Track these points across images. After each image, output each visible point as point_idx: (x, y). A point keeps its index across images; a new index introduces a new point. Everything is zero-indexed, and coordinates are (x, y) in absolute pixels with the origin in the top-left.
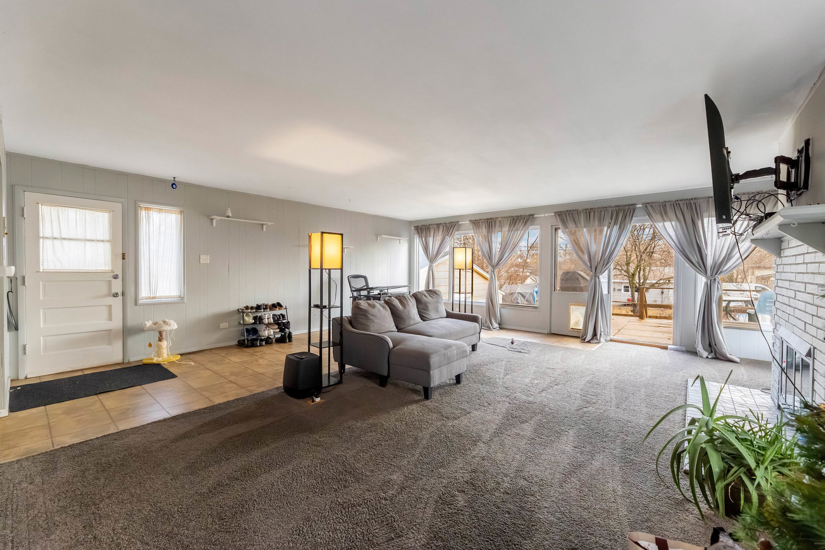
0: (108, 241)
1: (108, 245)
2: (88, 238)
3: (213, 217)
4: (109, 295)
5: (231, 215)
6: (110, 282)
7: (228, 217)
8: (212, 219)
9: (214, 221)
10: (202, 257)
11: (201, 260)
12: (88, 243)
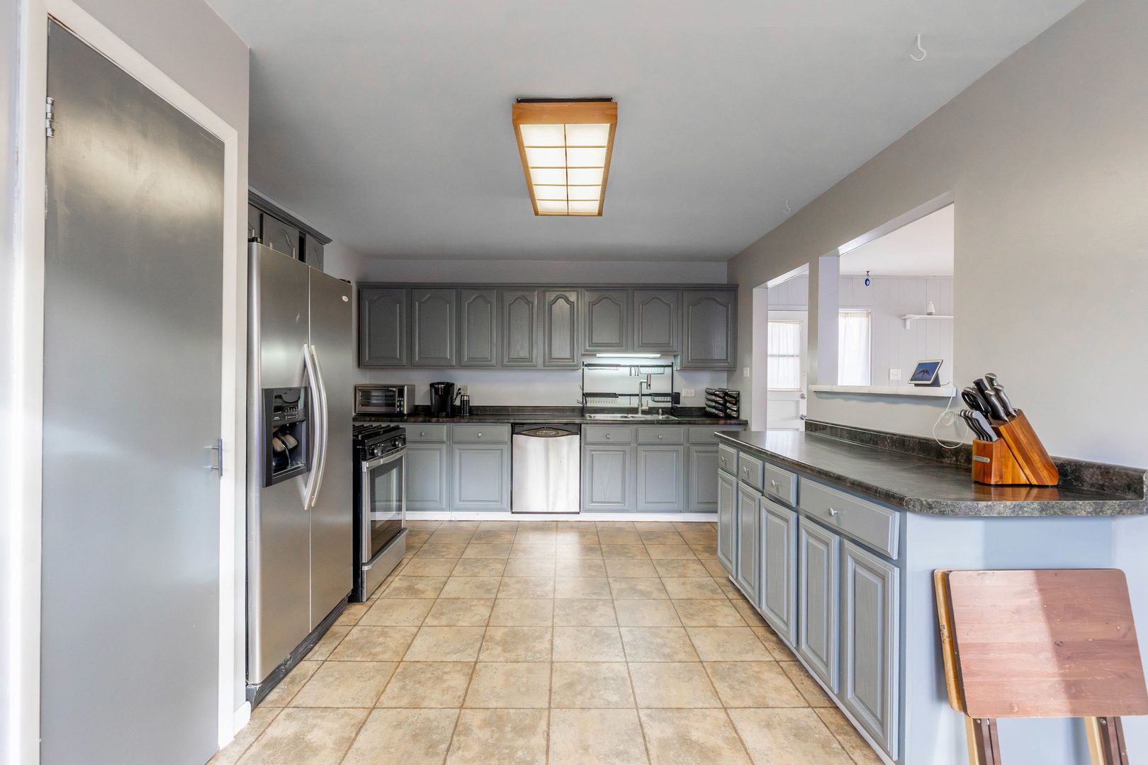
0: (797, 356)
1: (797, 360)
2: (781, 353)
3: (907, 316)
4: (796, 418)
5: (934, 311)
6: (798, 401)
7: (930, 314)
8: (905, 319)
9: (908, 322)
10: (892, 371)
11: (891, 376)
12: (781, 359)
